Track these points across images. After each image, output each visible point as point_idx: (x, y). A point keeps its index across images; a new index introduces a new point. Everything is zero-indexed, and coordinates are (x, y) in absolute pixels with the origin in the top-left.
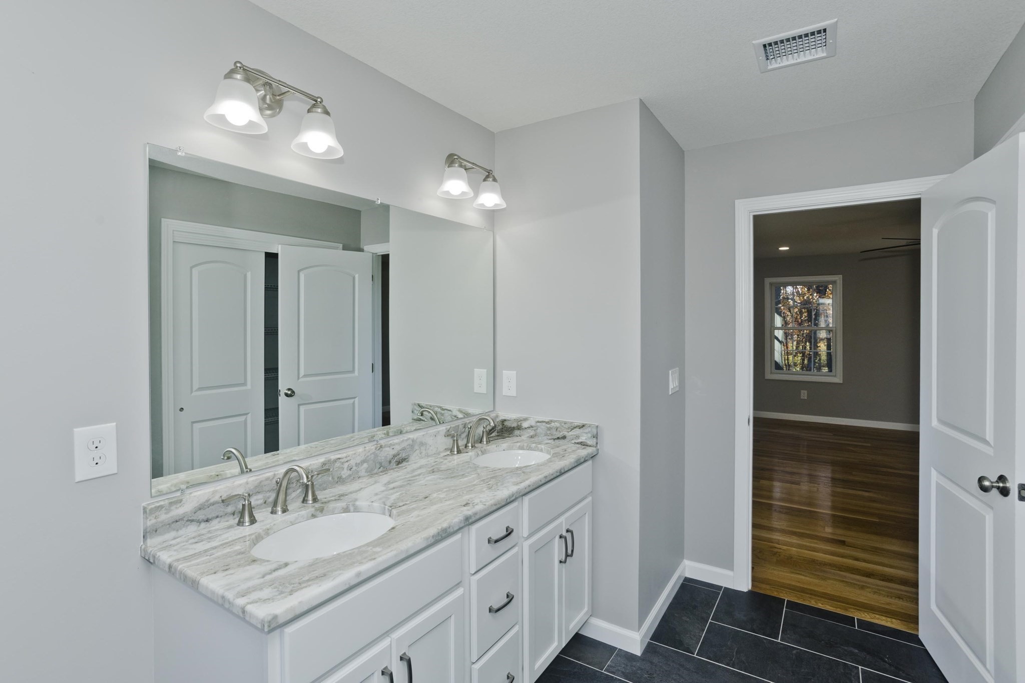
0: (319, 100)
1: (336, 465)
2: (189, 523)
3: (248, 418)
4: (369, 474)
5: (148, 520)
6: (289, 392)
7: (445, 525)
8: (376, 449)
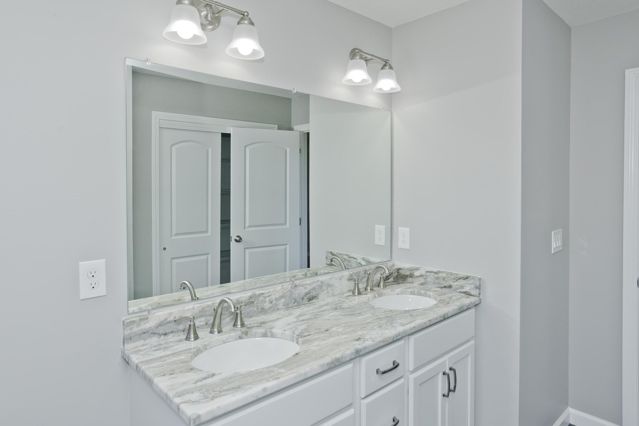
0: (246, 14)
1: (260, 298)
2: (152, 335)
3: (209, 257)
4: (285, 307)
5: (126, 330)
6: (238, 239)
7: (338, 355)
8: (291, 288)
